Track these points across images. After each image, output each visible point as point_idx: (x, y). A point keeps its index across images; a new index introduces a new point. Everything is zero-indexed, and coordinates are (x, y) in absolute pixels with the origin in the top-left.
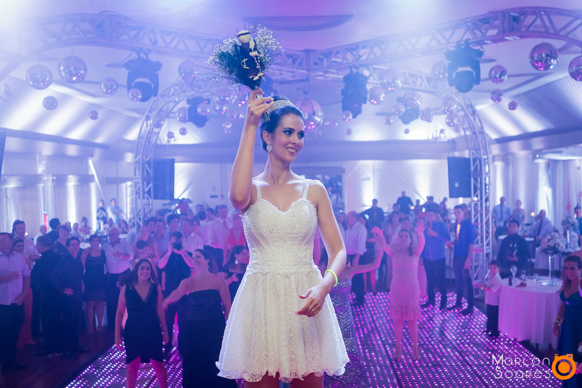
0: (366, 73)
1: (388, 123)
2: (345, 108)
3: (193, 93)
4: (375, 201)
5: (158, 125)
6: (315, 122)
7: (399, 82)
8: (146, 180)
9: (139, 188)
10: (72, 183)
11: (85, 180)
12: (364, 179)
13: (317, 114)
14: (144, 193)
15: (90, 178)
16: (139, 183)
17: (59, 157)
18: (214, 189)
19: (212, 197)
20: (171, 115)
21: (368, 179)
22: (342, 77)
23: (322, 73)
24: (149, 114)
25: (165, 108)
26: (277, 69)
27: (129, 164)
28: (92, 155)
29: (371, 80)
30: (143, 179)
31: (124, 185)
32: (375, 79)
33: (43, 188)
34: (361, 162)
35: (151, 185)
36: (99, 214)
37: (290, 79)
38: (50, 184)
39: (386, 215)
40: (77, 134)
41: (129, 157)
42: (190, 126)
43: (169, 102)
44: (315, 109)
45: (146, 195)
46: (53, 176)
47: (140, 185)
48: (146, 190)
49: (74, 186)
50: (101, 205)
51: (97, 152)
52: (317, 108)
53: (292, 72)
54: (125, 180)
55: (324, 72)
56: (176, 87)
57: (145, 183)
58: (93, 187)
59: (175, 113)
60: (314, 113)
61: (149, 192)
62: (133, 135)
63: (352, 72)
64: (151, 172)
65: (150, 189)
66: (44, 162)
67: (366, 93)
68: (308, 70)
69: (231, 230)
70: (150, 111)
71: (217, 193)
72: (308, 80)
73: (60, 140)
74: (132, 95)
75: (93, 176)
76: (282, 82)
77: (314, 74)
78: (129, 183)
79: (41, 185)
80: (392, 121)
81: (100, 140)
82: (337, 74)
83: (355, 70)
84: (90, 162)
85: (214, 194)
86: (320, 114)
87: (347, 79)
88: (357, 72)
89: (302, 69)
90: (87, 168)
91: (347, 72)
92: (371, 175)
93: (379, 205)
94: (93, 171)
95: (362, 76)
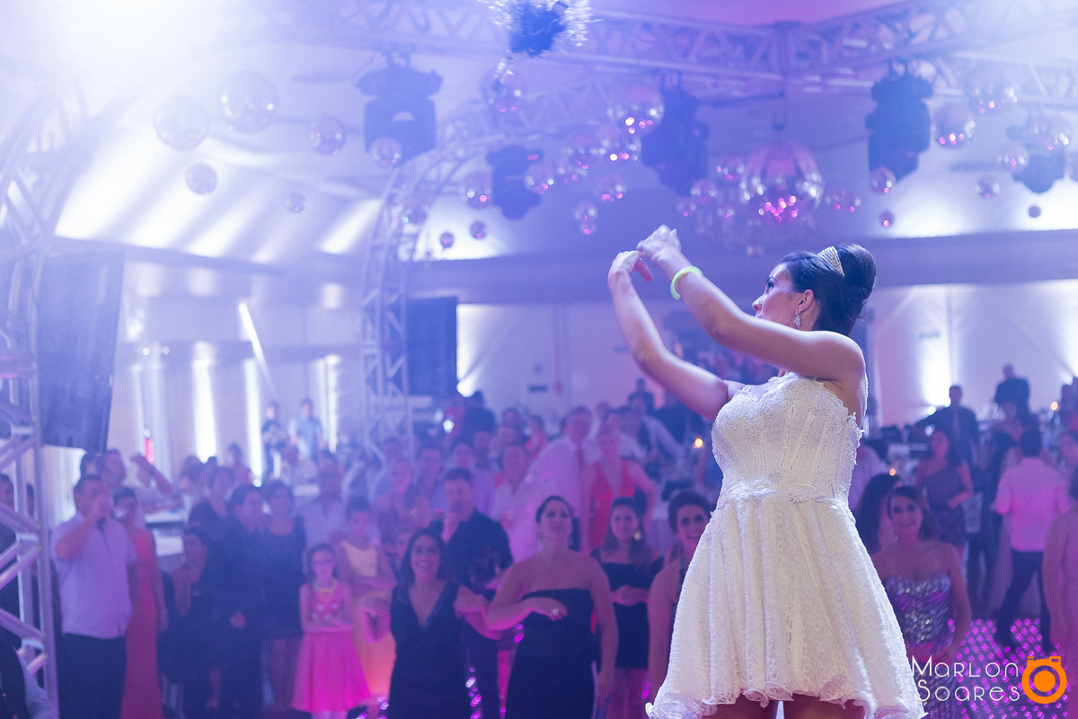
0: (926, 70)
1: (986, 191)
2: (876, 161)
3: (500, 136)
4: (955, 392)
5: (418, 217)
6: (802, 196)
7: (1011, 93)
8: (391, 349)
9: (374, 371)
10: (203, 362)
11: (232, 355)
12: (922, 336)
13: (808, 177)
14: (386, 380)
15: (245, 350)
16: (374, 357)
17: (172, 299)
18: (538, 369)
19: (536, 389)
20: (447, 189)
21: (936, 334)
22: (868, 84)
23: (817, 79)
24: (395, 191)
25: (433, 175)
26: (705, 74)
27: (333, 312)
28: (246, 293)
29: (941, 88)
30: (385, 347)
31: (320, 365)
32: (949, 85)
33: (142, 374)
34: (917, 292)
35: (401, 362)
36: (268, 435)
37: (737, 94)
38: (156, 366)
39: (983, 428)
40: (212, 244)
41: (332, 296)
42: (491, 217)
43: (443, 159)
44: (802, 165)
45: (391, 387)
46: (163, 344)
47: (378, 361)
48: (391, 373)
49: (209, 368)
50: (270, 414)
51: (259, 285)
52: (806, 161)
53: (744, 79)
54: (322, 352)
55: (825, 76)
56: (460, 124)
57: (388, 358)
58: (252, 371)
59: (456, 184)
60: (800, 175)
61: (397, 380)
62: (340, 240)
63: (892, 72)
64: (401, 328)
65: (399, 372)
66: (141, 314)
67: (928, 122)
68: (785, 73)
69: (597, 466)
70: (397, 185)
71: (546, 379)
72: (782, 95)
73: (175, 260)
74: (380, 153)
75: (249, 344)
76: (719, 103)
77: (799, 82)
78: (333, 360)
79: (136, 369)
80: (996, 188)
81: (264, 256)
82: (856, 77)
83: (900, 69)
84: (243, 310)
85: (538, 381)
86: (815, 177)
87: (879, 91)
88: (906, 73)
89: (770, 70)
90: (236, 324)
91: (880, 73)
92: (942, 326)
93: (966, 401)
94: (249, 331)
95: (920, 80)
